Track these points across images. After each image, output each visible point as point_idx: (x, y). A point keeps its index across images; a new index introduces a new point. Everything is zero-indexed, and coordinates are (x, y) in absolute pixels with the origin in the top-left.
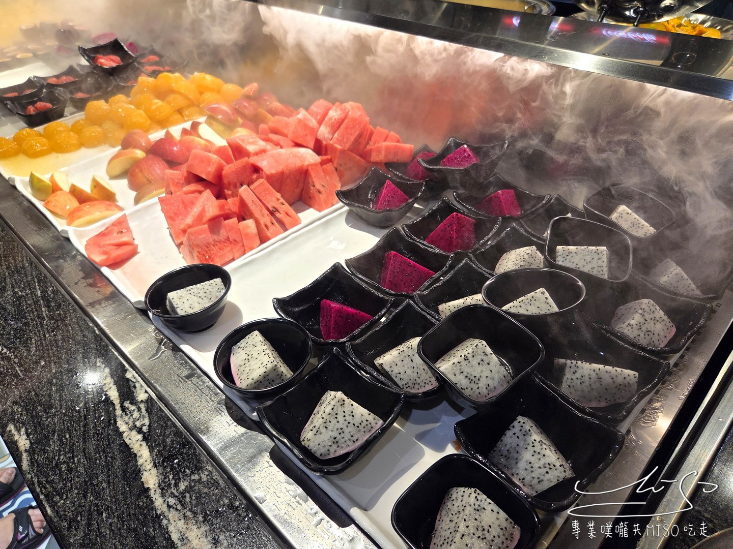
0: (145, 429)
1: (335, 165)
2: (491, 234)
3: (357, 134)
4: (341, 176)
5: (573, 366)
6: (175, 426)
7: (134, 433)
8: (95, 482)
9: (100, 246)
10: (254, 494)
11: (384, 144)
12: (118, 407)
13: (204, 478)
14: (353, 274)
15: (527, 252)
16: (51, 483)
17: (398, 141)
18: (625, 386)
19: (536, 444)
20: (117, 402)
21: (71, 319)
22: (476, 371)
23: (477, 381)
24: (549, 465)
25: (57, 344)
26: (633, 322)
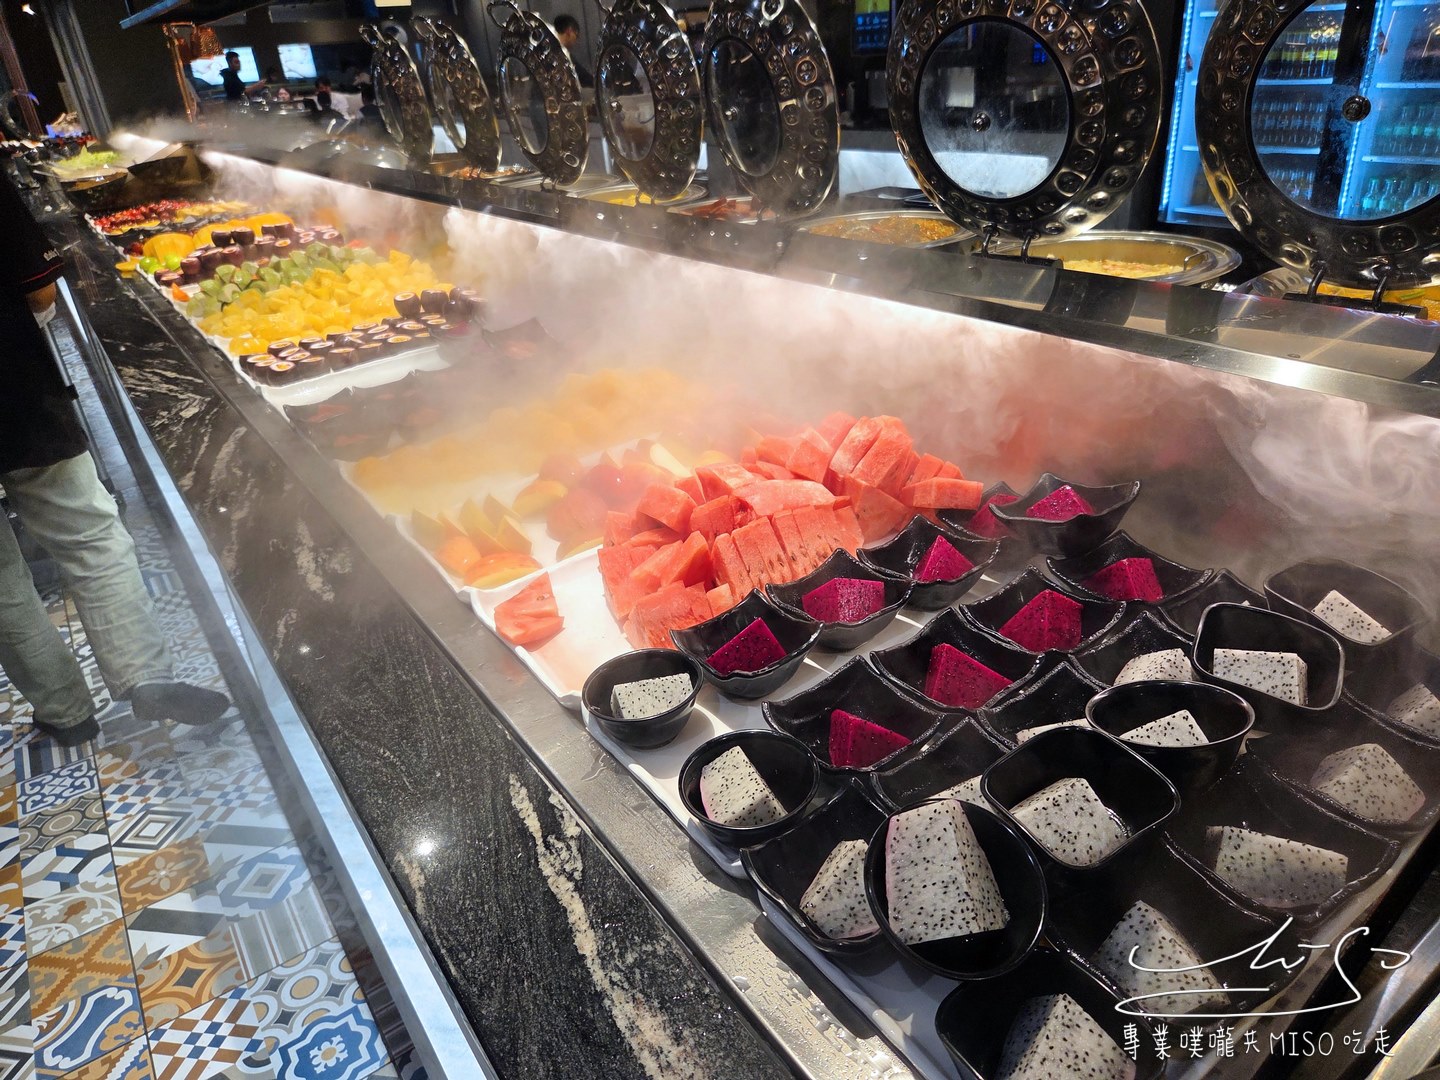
0: (577, 875)
1: (856, 509)
2: (1108, 627)
3: (892, 463)
4: (864, 527)
5: (1234, 835)
6: (619, 876)
7: (562, 879)
8: (512, 939)
9: (514, 617)
10: (733, 978)
11: (936, 480)
12: (539, 841)
13: (661, 951)
14: (882, 675)
15: (1168, 657)
16: (455, 933)
17: (958, 477)
18: (1325, 877)
19: (1165, 943)
20: (538, 835)
21: (473, 717)
22: (1072, 824)
23: (1072, 839)
24: (1186, 977)
25: (456, 750)
26: (1344, 779)
